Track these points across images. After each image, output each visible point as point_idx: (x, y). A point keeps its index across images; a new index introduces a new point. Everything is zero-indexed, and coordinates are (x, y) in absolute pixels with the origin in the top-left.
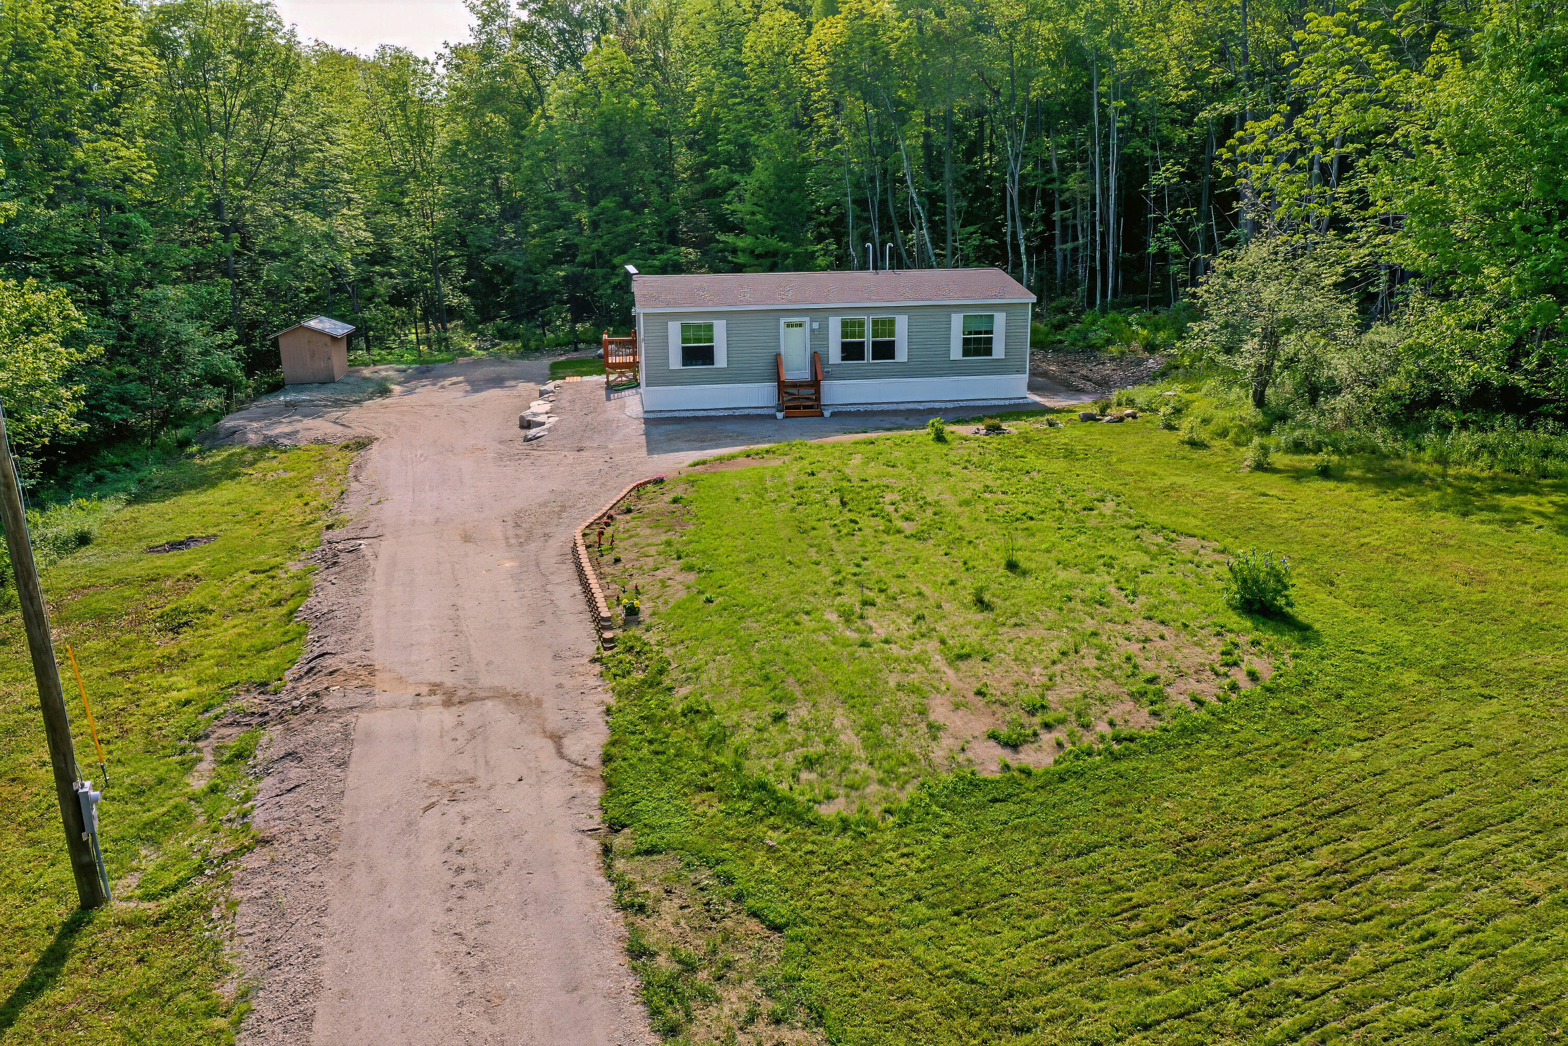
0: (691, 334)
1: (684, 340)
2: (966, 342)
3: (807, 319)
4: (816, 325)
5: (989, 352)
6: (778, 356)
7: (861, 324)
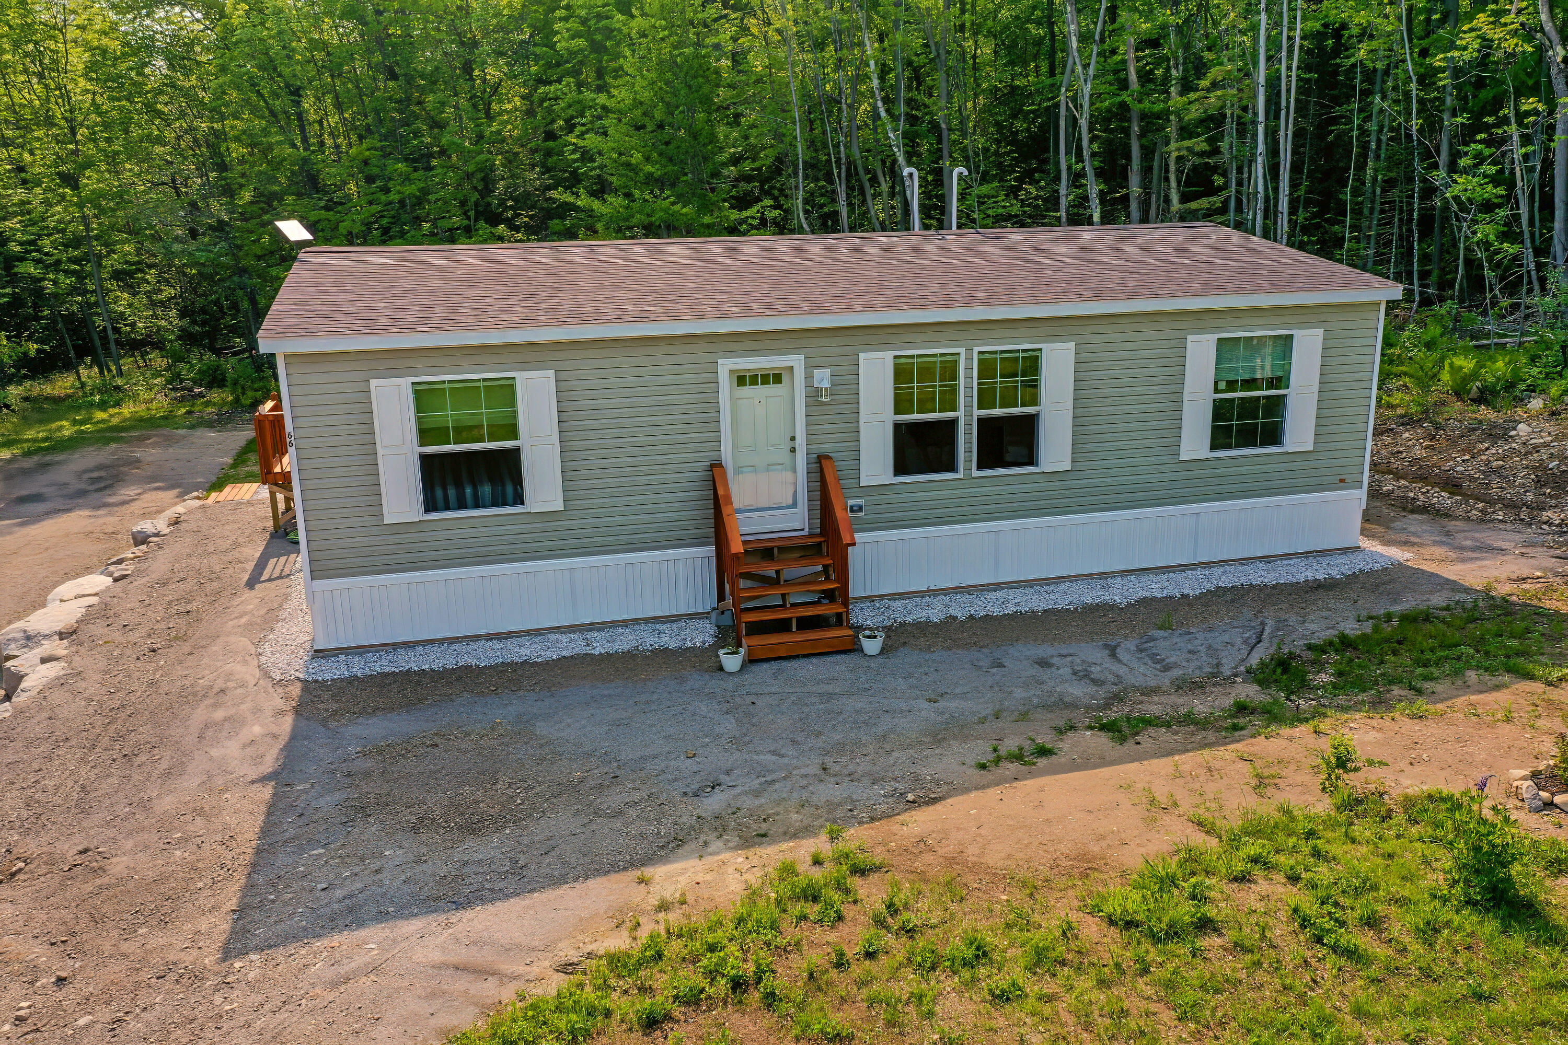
0: (448, 415)
1: (425, 434)
2: (1220, 410)
3: (796, 361)
4: (823, 378)
5: (1273, 436)
6: (716, 467)
7: (950, 370)
